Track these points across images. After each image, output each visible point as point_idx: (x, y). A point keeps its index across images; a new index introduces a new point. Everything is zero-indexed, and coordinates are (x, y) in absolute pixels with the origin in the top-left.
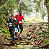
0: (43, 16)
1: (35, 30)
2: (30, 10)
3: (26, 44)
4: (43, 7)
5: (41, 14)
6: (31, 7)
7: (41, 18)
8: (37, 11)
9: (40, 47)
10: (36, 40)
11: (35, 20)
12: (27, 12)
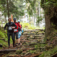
0: (38, 21)
1: (27, 40)
2: (21, 13)
5: (36, 18)
6: (22, 8)
7: (36, 24)
8: (31, 14)
10: (28, 54)
11: (27, 26)
12: (17, 15)
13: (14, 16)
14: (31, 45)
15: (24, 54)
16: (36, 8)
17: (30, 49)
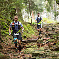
0: (55, 16)
1: (46, 31)
2: (41, 10)
3: (37, 47)
4: (55, 6)
5: (53, 14)
6: (41, 6)
9: (52, 50)
10: (48, 42)
11: (46, 21)
12: (37, 12)
13: (35, 12)
14: (49, 35)
15: (44, 43)
16: (53, 5)
17: (49, 38)
